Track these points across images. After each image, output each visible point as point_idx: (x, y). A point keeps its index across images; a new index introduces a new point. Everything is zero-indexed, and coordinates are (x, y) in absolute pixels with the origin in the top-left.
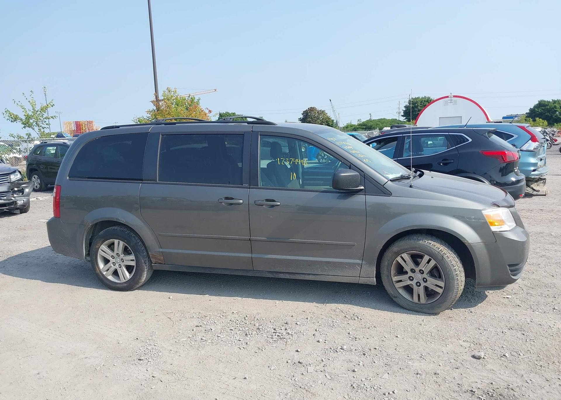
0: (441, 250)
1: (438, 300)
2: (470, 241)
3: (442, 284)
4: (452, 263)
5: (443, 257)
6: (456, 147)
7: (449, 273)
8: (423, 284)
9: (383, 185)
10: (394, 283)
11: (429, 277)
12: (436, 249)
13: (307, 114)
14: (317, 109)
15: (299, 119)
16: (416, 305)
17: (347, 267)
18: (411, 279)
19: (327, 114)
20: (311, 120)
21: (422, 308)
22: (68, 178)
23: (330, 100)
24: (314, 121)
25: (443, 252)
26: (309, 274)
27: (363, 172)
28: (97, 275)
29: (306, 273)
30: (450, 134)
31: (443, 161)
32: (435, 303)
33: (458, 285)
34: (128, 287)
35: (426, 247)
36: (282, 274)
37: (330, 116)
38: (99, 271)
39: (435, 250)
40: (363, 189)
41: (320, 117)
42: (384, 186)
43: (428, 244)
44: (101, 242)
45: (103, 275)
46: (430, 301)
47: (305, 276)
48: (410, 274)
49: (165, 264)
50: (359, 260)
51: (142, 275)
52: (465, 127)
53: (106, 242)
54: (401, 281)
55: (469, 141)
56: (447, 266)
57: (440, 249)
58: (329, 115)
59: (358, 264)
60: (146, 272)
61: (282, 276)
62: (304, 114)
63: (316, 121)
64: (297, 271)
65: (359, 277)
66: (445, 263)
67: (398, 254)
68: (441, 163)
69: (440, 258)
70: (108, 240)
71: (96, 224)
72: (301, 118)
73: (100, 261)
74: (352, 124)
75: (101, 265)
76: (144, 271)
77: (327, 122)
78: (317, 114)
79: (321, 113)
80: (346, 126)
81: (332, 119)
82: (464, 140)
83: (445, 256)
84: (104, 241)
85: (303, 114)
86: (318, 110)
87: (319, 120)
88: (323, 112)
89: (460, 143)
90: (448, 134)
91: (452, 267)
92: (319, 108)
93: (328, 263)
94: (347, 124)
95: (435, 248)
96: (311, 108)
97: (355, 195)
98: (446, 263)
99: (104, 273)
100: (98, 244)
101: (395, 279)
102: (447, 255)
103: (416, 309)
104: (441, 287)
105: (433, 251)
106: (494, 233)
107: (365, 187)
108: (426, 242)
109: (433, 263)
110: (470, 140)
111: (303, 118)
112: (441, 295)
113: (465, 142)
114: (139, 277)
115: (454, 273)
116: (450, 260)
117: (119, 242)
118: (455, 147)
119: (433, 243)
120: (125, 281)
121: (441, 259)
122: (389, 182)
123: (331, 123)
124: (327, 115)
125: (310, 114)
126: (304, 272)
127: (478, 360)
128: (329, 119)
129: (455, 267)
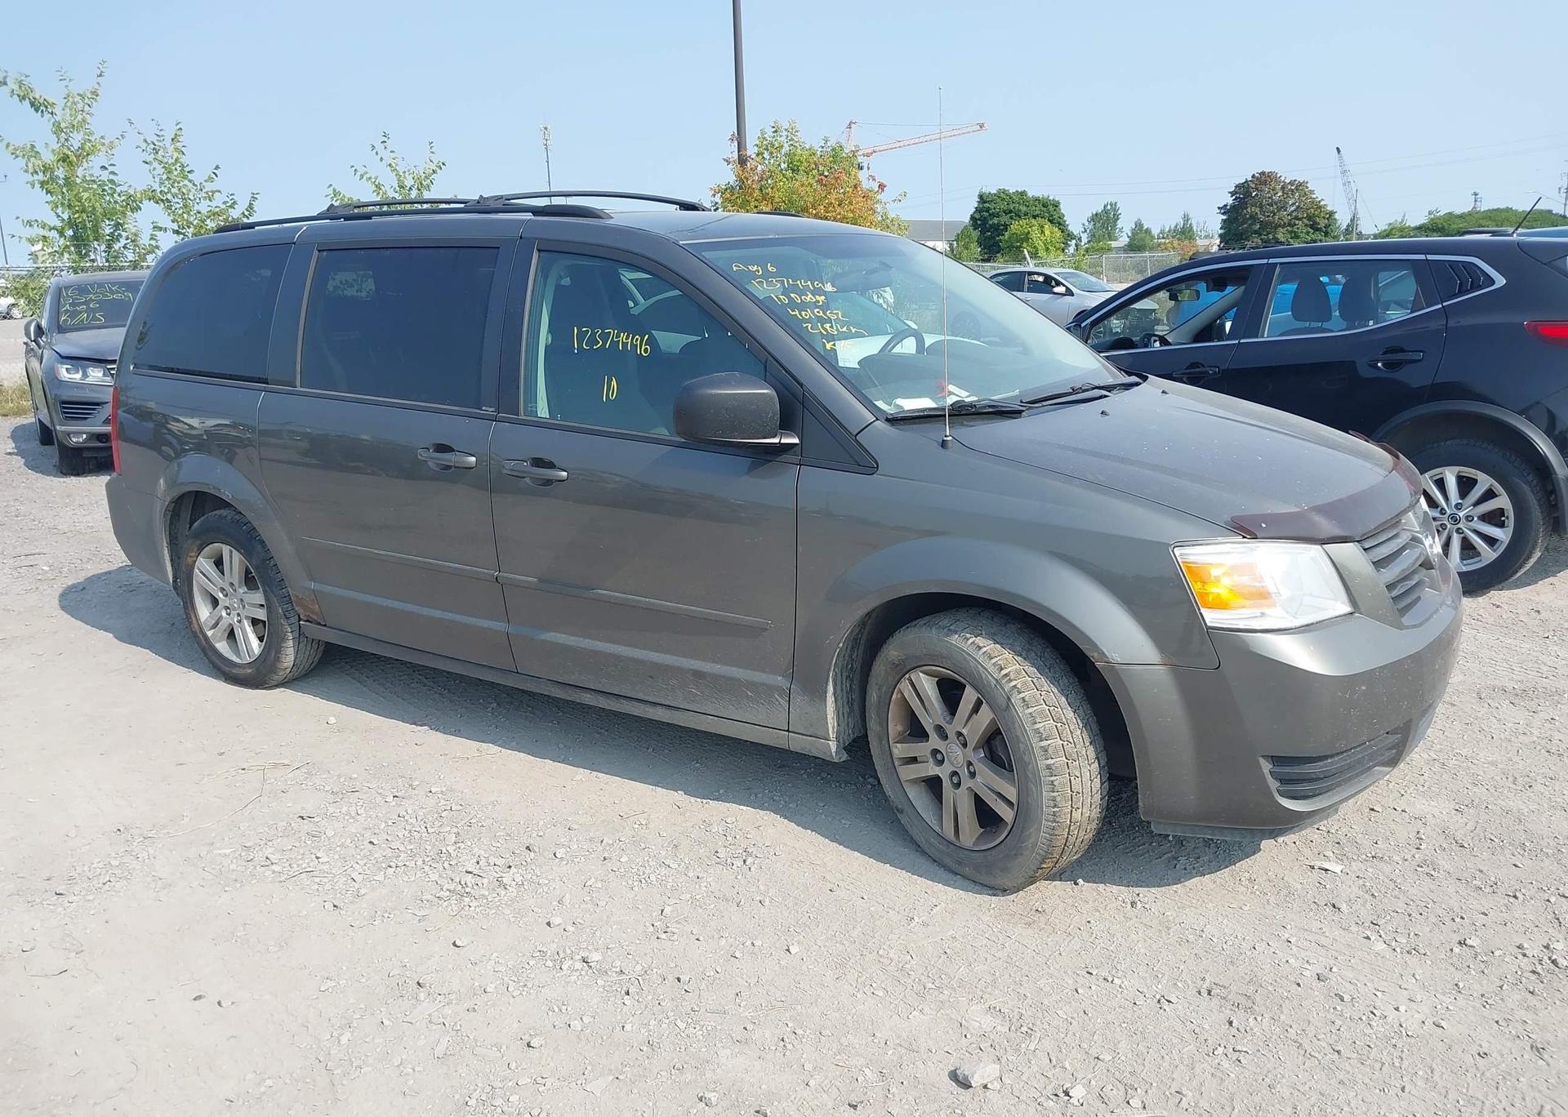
0: (1006, 675)
1: (1002, 846)
2: (1115, 656)
3: (1011, 793)
4: (1037, 726)
5: (1009, 699)
6: (1444, 304)
7: (1026, 758)
8: (967, 783)
9: (855, 433)
10: (896, 763)
11: (980, 760)
12: (991, 669)
13: (1247, 194)
14: (1282, 179)
15: (1219, 208)
16: (948, 847)
17: (749, 693)
18: (938, 757)
19: (1312, 192)
20: (1258, 210)
21: (960, 863)
22: (132, 368)
23: (1338, 149)
24: (1269, 216)
25: (1013, 683)
26: (655, 704)
27: (801, 385)
28: (195, 634)
29: (646, 698)
30: (1430, 257)
31: (1385, 353)
32: (993, 852)
33: (1055, 806)
34: (256, 677)
35: (965, 659)
36: (589, 696)
37: (1322, 200)
38: (196, 626)
39: (989, 672)
40: (793, 445)
41: (1290, 202)
42: (857, 437)
43: (971, 650)
44: (196, 548)
45: (205, 636)
46: (986, 843)
47: (647, 709)
48: (934, 741)
49: (325, 625)
50: (783, 676)
51: (281, 651)
52: (1515, 235)
53: (205, 550)
54: (914, 760)
55: (1493, 282)
56: (1019, 734)
57: (1003, 672)
58: (1318, 195)
59: (780, 690)
60: (291, 643)
61: (588, 699)
62: (1236, 193)
63: (1275, 214)
64: (624, 690)
65: (788, 731)
66: (1013, 723)
67: (902, 670)
68: (1378, 361)
69: (1002, 702)
70: (211, 546)
71: (182, 497)
72: (1226, 206)
73: (200, 599)
74: (1407, 225)
75: (204, 612)
76: (284, 639)
77: (1309, 218)
78: (1280, 194)
79: (1292, 191)
80: (1385, 231)
81: (1329, 208)
82: (1478, 279)
83: (1016, 699)
84: (201, 545)
85: (1232, 194)
86: (1284, 182)
87: (1286, 210)
88: (1300, 187)
89: (1461, 292)
90: (1422, 257)
91: (1034, 740)
92: (1287, 174)
93: (698, 675)
94: (1390, 224)
95: (989, 665)
96: (1263, 173)
97: (771, 461)
98: (1017, 723)
99: (209, 633)
100: (191, 554)
101: (899, 750)
102: (1022, 695)
103: (947, 861)
104: (1010, 803)
105: (984, 676)
106: (1213, 633)
107: (801, 440)
108: (968, 639)
109: (985, 716)
110: (1500, 281)
111: (1233, 207)
112: (1009, 828)
113: (1480, 288)
114: (276, 653)
115: (1042, 763)
116: (1030, 713)
117: (231, 552)
118: (1440, 306)
119: (988, 646)
120: (249, 660)
121: (1004, 705)
122: (880, 425)
123: (1322, 223)
124: (1314, 196)
125: (1257, 195)
126: (641, 696)
127: (960, 1090)
128: (1320, 207)
129: (1049, 742)
